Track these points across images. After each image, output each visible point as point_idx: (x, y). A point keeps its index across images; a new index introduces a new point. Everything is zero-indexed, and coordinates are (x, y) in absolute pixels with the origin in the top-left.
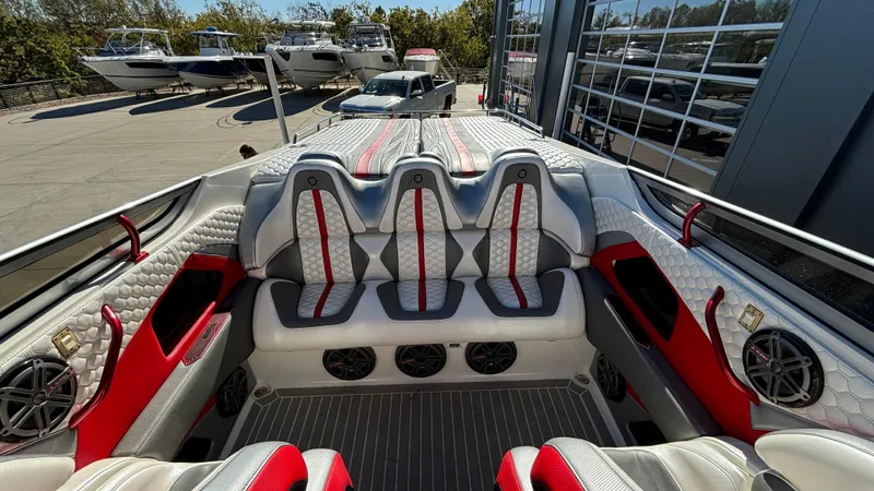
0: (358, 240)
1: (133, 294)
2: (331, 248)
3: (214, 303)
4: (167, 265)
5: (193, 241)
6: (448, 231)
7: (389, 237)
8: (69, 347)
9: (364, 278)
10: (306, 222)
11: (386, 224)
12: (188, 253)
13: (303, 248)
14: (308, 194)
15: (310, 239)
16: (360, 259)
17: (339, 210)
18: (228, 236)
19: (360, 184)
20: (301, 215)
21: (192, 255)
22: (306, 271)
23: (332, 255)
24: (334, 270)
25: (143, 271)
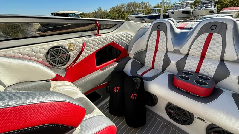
0: (169, 54)
1: (92, 44)
2: (157, 55)
3: (116, 59)
4: (104, 40)
5: (115, 38)
6: (222, 60)
7: (183, 56)
8: (71, 48)
9: (166, 70)
10: (151, 43)
11: (184, 49)
12: (112, 40)
13: (148, 53)
14: (156, 32)
15: (151, 50)
16: (167, 62)
17: (165, 40)
18: (127, 42)
19: (178, 31)
20: (151, 40)
21: (113, 42)
22: (146, 61)
23: (156, 58)
24: (155, 63)
25: (97, 39)
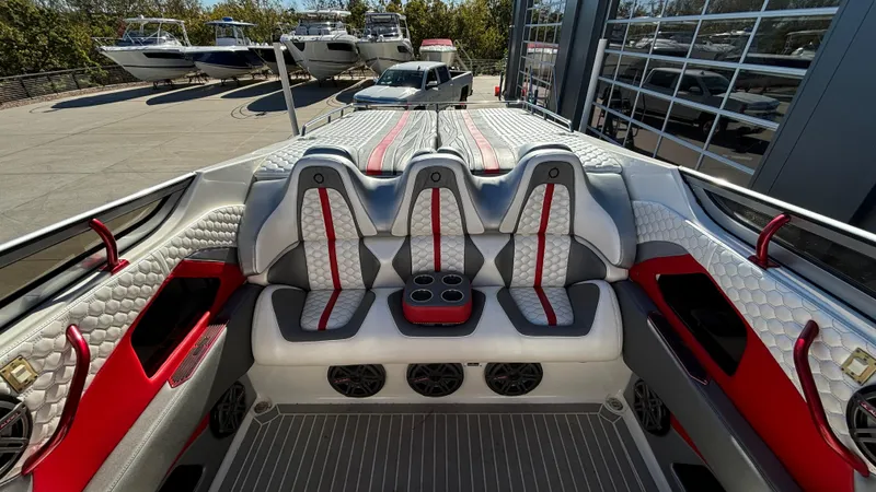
0: (368, 244)
1: (108, 311)
2: (339, 251)
3: (208, 314)
4: (151, 275)
5: (184, 246)
6: (467, 236)
7: (401, 242)
8: (22, 379)
9: (375, 284)
10: (311, 223)
11: (399, 227)
12: (178, 260)
13: (308, 252)
14: (314, 193)
15: (316, 241)
16: (369, 265)
17: (347, 210)
18: (226, 238)
19: (371, 182)
20: (307, 216)
21: (182, 262)
22: (312, 276)
23: (339, 259)
24: (342, 275)
25: (121, 283)
